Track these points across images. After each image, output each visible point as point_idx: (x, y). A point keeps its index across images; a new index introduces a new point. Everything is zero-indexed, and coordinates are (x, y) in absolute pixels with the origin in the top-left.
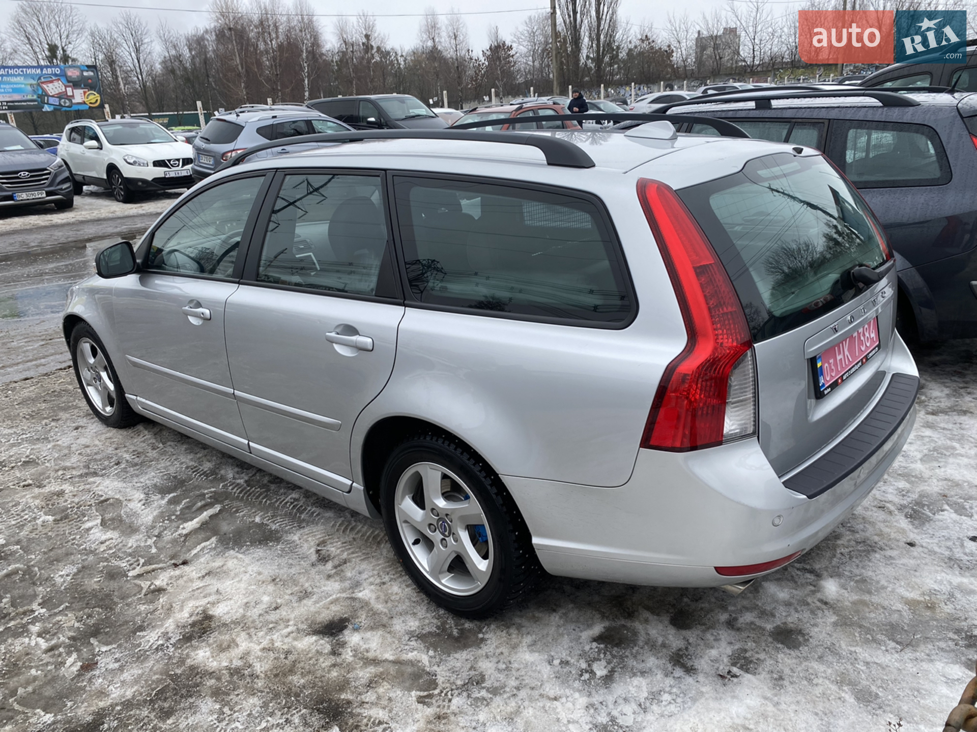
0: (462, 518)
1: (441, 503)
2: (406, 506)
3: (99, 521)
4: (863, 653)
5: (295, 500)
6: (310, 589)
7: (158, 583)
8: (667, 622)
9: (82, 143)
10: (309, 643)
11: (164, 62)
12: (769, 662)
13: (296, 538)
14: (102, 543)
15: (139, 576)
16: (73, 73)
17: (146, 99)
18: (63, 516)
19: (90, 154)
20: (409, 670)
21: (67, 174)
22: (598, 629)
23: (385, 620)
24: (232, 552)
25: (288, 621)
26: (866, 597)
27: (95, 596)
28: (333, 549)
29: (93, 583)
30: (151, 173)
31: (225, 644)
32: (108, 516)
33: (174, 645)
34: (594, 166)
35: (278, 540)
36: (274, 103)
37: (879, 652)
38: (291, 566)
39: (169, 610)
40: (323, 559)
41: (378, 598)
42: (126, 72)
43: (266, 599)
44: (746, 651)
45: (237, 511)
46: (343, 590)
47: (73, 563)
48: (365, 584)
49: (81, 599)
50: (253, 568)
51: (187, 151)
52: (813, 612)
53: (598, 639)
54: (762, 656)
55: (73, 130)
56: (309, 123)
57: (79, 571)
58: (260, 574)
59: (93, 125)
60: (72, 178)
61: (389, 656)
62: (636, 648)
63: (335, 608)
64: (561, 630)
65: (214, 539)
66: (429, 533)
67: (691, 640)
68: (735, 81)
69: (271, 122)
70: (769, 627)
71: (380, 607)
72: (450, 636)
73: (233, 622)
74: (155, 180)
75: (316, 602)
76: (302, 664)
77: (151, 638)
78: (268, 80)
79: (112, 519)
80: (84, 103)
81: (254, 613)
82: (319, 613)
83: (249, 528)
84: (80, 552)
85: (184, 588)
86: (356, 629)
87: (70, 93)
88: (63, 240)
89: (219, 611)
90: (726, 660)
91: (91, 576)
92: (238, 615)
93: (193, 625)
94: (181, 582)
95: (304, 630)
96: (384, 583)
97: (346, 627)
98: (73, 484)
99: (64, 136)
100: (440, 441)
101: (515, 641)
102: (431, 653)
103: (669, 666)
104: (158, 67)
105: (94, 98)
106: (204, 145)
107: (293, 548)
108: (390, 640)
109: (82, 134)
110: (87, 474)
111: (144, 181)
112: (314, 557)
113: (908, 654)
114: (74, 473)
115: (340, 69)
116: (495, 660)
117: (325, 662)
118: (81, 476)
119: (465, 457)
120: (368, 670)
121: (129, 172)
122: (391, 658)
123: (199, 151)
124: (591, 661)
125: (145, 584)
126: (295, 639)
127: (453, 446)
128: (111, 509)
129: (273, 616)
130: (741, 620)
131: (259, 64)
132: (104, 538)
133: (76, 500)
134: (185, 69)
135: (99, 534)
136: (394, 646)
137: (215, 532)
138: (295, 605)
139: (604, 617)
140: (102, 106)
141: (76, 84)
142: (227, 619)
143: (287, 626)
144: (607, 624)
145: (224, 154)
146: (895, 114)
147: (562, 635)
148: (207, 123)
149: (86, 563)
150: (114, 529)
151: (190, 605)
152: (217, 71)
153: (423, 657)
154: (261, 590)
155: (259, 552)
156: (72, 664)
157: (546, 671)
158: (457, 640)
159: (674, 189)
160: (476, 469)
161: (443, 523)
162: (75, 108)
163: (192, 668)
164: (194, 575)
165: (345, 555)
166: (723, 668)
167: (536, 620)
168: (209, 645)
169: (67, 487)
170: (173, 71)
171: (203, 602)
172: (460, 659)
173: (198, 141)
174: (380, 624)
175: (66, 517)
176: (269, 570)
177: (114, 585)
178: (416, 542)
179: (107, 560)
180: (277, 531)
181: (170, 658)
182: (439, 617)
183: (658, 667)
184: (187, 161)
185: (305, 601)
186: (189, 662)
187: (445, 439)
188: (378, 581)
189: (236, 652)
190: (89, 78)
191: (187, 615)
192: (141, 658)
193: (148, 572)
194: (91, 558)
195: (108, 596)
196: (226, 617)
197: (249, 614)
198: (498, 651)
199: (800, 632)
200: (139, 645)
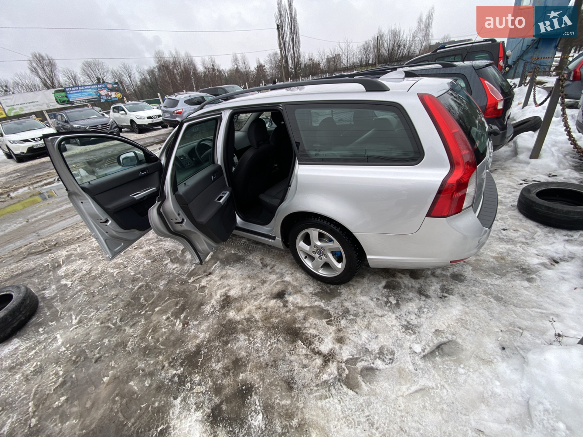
0: (329, 249)
1: (319, 243)
2: (301, 245)
3: (169, 260)
4: (488, 280)
5: (245, 242)
6: (265, 279)
7: (202, 284)
8: (409, 277)
9: (119, 112)
10: (272, 303)
11: (140, 81)
12: (456, 289)
13: (251, 258)
14: (174, 269)
15: (193, 282)
16: (109, 86)
17: (137, 96)
18: (154, 260)
19: (123, 116)
20: (317, 310)
21: (115, 125)
22: (384, 283)
23: (299, 289)
24: (228, 267)
25: (261, 294)
26: (478, 258)
27: (178, 292)
28: (268, 261)
29: (176, 287)
30: (147, 122)
31: (239, 308)
32: (173, 257)
33: (218, 311)
34: (389, 90)
35: (244, 259)
36: (186, 91)
37: (494, 280)
38: (253, 270)
39: (211, 296)
40: (265, 266)
41: (293, 280)
42: (127, 86)
43: (249, 285)
44: (445, 286)
45: (223, 249)
46: (278, 278)
47: (164, 279)
48: (285, 274)
49: (173, 295)
50: (239, 273)
51: (159, 112)
52: (462, 266)
53: (385, 287)
54: (452, 287)
55: (114, 108)
56: (202, 97)
57: (168, 283)
58: (242, 275)
59: (121, 105)
60: (117, 126)
61: (307, 305)
62: (402, 290)
63: (278, 286)
64: (370, 285)
65: (218, 262)
66: (313, 255)
67: (422, 284)
68: (344, 72)
69: (189, 98)
70: (449, 274)
71: (295, 284)
72: (327, 292)
73: (239, 297)
74: (149, 124)
75: (270, 284)
76: (274, 313)
77: (208, 309)
78: (180, 84)
79: (175, 259)
80: (116, 97)
81: (246, 291)
82: (272, 289)
83: (231, 256)
84: (166, 274)
85: (214, 285)
86: (290, 294)
87: (110, 94)
88: (120, 150)
89: (232, 293)
90: (439, 290)
91: (174, 284)
92: (240, 294)
93: (223, 301)
94: (212, 282)
95: (269, 298)
96: (293, 273)
97: (285, 294)
98: (154, 246)
99: (111, 111)
100: (319, 220)
101: (353, 292)
102: (323, 301)
103: (418, 295)
104: (139, 83)
105: (119, 95)
106: (165, 109)
107: (250, 263)
108: (305, 297)
109: (118, 109)
110: (158, 241)
111: (145, 125)
112: (261, 265)
113: (504, 279)
114: (153, 241)
115: (204, 79)
116: (349, 301)
117: (283, 311)
118: (156, 242)
119: (332, 226)
120: (302, 312)
121: (139, 122)
122: (308, 305)
123: (164, 111)
124: (388, 297)
125: (197, 285)
126: (267, 302)
127: (325, 222)
128: (172, 254)
129: (254, 293)
130: (437, 273)
131: (176, 78)
132: (174, 267)
133: (158, 252)
134: (149, 83)
135: (171, 266)
136: (307, 300)
137: (218, 259)
138: (262, 287)
139: (384, 278)
140: (123, 98)
141: (111, 90)
142: (235, 296)
143: (262, 297)
144: (386, 280)
145: (173, 112)
146: (448, 70)
147: (371, 287)
148: (163, 102)
149: (170, 279)
150: (177, 263)
151: (219, 292)
152: (161, 82)
153: (322, 304)
154: (246, 282)
155: (238, 265)
156: (179, 325)
157: (372, 304)
158: (330, 294)
159: (436, 96)
160: (338, 230)
161: (320, 251)
162: (113, 100)
163: (230, 321)
164: (216, 279)
165: (273, 263)
166: (440, 294)
167: (358, 282)
168: (233, 309)
169: (151, 247)
170: (144, 84)
171: (224, 290)
172: (335, 301)
173: (163, 108)
174: (297, 291)
175: (156, 260)
176: (246, 272)
177: (184, 287)
178: (306, 258)
179: (178, 276)
180: (242, 256)
181: (218, 317)
182: (319, 285)
183: (415, 297)
184: (159, 116)
185: (265, 285)
186: (227, 318)
187: (321, 219)
188: (290, 272)
189: (245, 310)
190: (116, 87)
191: (219, 297)
192: (206, 318)
193: (196, 280)
194: (171, 276)
195: (183, 292)
196: (235, 295)
197: (244, 293)
198: (349, 297)
199: (461, 275)
200: (204, 312)
